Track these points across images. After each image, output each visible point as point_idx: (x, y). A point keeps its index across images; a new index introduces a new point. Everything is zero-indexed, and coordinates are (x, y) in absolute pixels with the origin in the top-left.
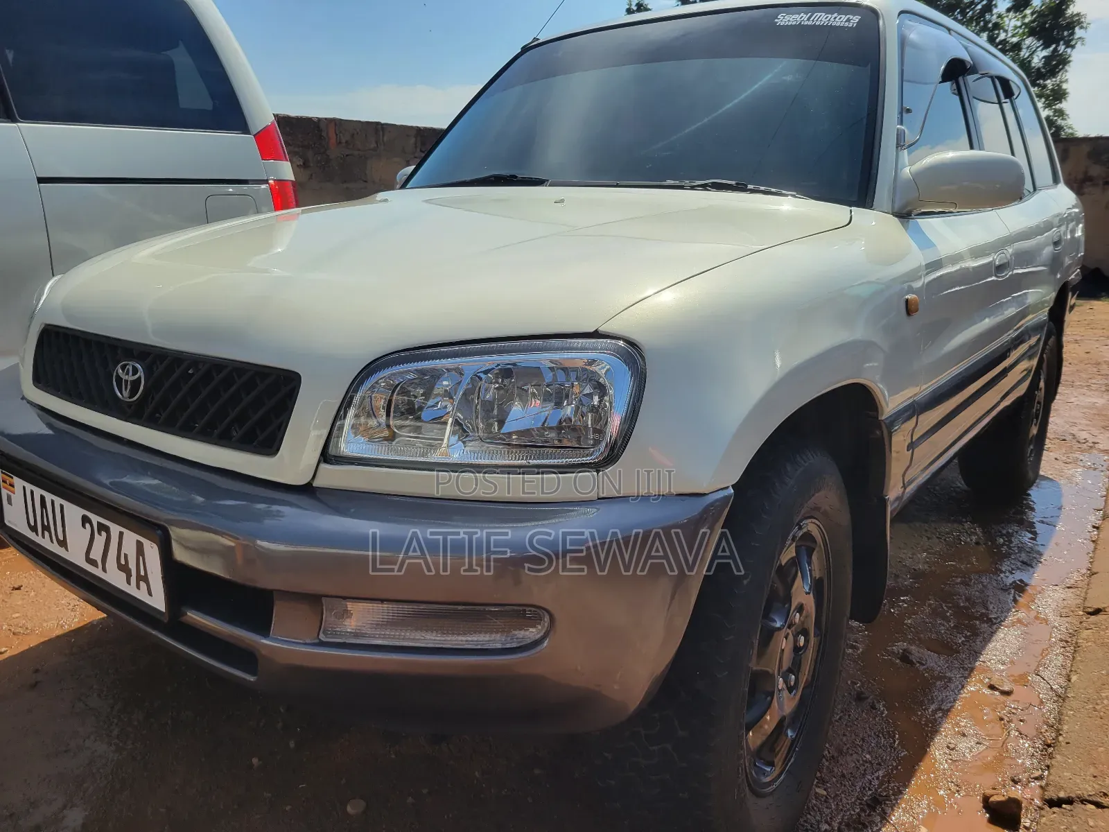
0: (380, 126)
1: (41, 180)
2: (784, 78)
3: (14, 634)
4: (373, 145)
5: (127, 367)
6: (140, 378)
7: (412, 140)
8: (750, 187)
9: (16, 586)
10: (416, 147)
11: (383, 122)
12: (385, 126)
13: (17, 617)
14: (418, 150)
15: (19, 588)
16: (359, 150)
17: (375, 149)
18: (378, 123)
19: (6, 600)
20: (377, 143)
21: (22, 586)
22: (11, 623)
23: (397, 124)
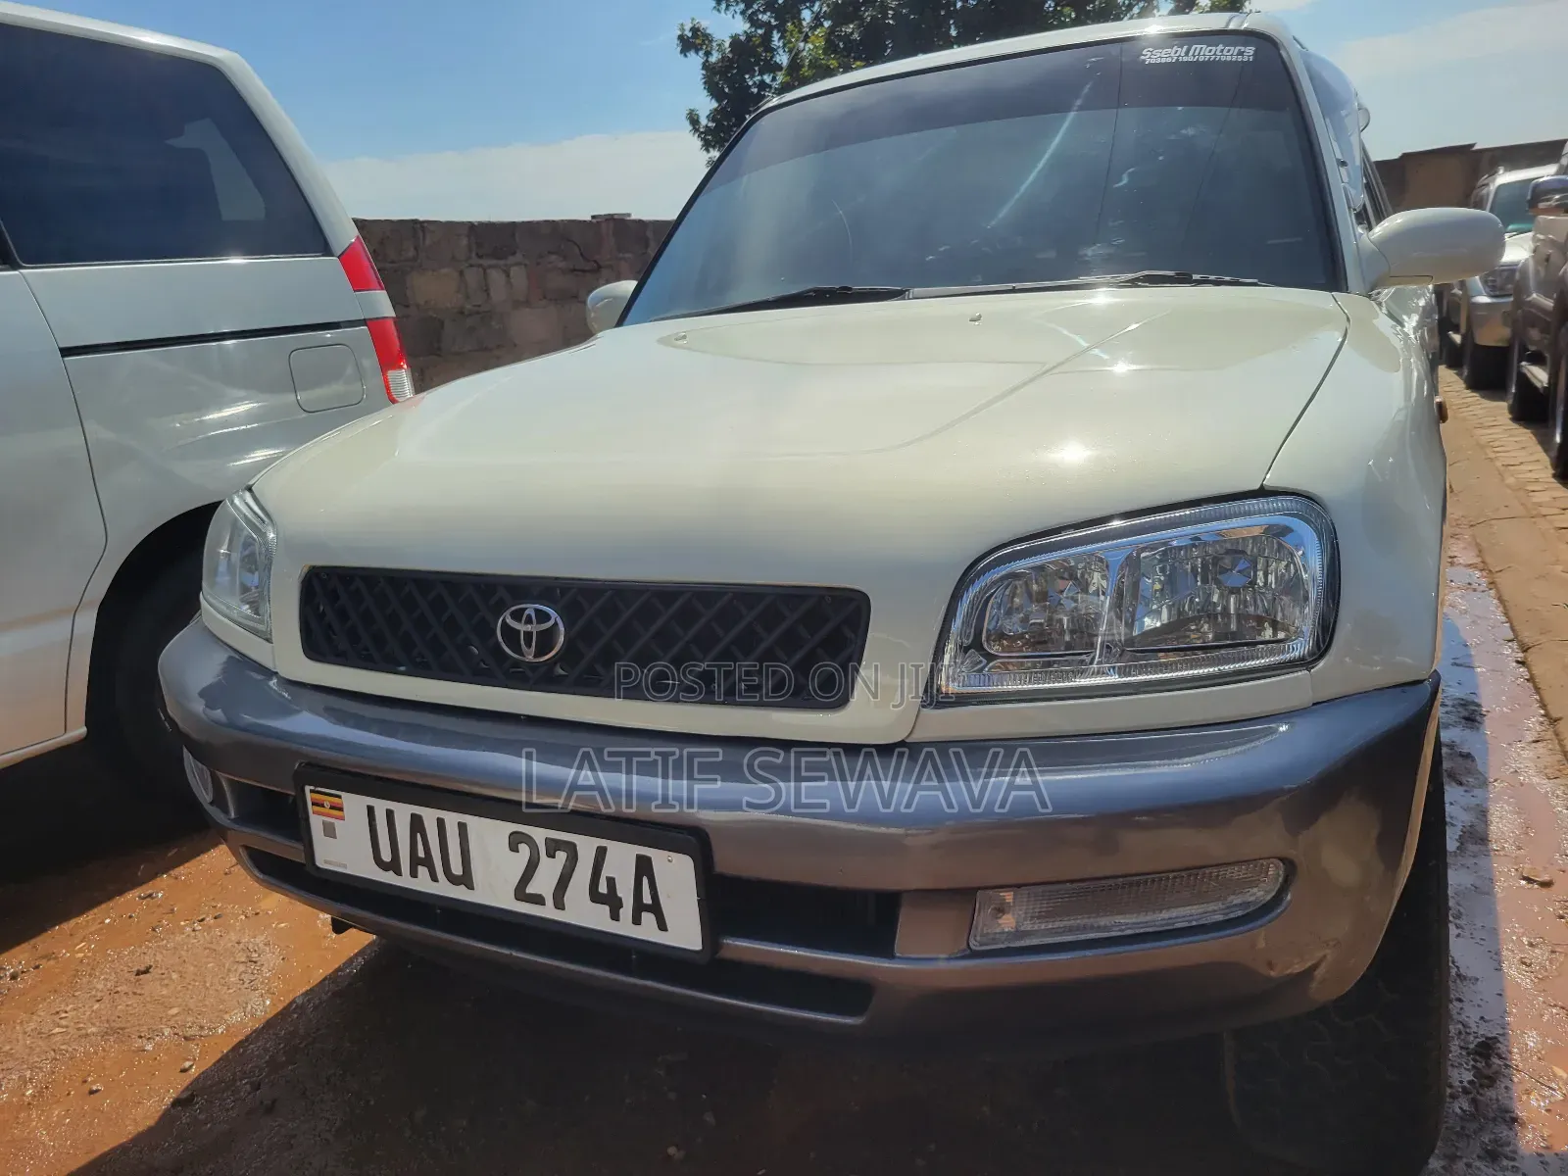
0: (419, 226)
1: (66, 352)
2: (1184, 132)
3: (186, 1038)
4: (411, 253)
5: (527, 612)
6: (556, 624)
7: (464, 242)
8: (1195, 277)
9: (142, 969)
10: (470, 251)
11: (421, 219)
12: (426, 225)
13: (177, 1014)
14: (474, 255)
15: (146, 971)
16: (393, 262)
17: (415, 259)
18: (415, 222)
19: (139, 992)
20: (416, 249)
21: (151, 967)
22: (172, 1023)
23: (441, 220)
